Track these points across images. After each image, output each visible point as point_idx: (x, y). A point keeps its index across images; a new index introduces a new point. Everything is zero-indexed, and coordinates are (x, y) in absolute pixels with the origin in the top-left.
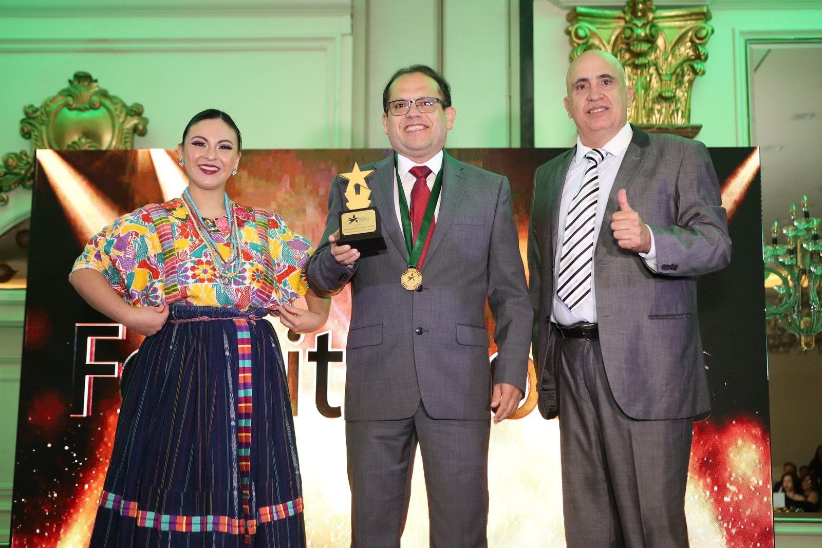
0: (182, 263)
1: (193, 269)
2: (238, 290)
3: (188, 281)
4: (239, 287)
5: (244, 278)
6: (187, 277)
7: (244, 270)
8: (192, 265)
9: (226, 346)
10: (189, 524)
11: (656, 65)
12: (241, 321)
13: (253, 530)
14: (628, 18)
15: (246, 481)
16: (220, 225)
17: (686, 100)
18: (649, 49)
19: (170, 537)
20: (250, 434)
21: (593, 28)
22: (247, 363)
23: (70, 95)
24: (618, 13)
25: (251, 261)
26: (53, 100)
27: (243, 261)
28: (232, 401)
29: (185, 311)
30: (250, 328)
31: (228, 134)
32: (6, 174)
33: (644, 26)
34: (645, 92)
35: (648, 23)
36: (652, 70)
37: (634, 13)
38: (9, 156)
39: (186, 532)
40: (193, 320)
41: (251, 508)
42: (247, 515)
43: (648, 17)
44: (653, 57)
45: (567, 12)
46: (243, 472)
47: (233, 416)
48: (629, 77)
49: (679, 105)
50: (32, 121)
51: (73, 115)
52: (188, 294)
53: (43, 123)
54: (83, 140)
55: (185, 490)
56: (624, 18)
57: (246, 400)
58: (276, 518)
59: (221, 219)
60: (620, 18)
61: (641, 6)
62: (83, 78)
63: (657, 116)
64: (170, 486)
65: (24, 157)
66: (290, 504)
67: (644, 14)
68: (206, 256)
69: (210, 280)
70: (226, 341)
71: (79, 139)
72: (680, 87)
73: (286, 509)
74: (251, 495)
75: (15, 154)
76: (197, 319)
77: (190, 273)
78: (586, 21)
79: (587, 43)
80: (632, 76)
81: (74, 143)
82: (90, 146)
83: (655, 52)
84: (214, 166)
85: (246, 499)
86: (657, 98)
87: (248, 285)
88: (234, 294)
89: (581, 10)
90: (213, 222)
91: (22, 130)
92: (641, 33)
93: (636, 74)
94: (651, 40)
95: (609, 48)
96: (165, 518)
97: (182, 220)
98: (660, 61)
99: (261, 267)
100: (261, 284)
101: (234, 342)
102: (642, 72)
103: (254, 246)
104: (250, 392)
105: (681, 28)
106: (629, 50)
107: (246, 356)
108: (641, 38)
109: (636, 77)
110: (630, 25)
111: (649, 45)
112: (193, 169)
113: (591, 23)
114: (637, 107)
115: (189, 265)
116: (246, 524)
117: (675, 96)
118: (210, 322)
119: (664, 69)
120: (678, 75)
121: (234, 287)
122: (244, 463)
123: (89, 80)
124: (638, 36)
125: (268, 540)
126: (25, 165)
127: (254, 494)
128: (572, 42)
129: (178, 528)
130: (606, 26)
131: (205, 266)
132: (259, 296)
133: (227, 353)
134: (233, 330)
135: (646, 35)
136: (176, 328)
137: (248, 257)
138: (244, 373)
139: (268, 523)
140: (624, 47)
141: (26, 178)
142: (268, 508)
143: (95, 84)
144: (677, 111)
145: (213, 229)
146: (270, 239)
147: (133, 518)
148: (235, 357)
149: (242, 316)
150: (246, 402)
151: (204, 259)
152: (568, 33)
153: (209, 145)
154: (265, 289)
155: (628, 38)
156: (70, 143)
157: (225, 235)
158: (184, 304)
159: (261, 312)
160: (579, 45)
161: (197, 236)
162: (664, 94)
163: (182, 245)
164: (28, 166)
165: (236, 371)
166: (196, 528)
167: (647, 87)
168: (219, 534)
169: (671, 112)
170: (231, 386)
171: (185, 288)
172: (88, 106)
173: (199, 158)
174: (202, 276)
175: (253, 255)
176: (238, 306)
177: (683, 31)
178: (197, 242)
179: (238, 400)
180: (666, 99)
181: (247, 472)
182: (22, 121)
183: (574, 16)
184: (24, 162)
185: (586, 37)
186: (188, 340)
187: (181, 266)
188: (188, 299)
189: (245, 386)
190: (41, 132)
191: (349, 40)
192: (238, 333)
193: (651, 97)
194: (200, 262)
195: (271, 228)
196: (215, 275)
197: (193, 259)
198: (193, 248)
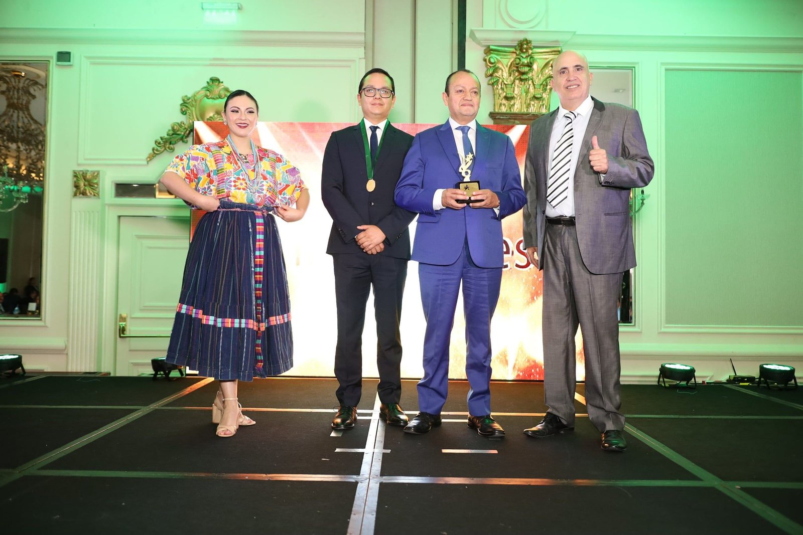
0: (228, 177)
1: (235, 182)
2: (259, 196)
3: (231, 188)
4: (260, 194)
5: (263, 190)
6: (231, 186)
7: (263, 185)
8: (235, 179)
9: (250, 226)
10: (233, 323)
11: (532, 79)
12: (258, 213)
13: (263, 329)
14: (518, 53)
15: (259, 302)
16: (249, 159)
17: (548, 99)
18: (529, 70)
19: (222, 330)
20: (262, 276)
21: (498, 58)
22: (261, 237)
23: (208, 91)
24: (513, 50)
25: (267, 181)
26: (198, 93)
27: (262, 180)
28: (252, 257)
29: (227, 204)
30: (263, 217)
31: (251, 104)
32: (173, 134)
33: (527, 57)
34: (526, 94)
35: (529, 55)
36: (530, 82)
37: (521, 50)
38: (174, 124)
39: (231, 327)
40: (232, 210)
41: (262, 317)
42: (260, 321)
43: (528, 52)
44: (531, 75)
45: (484, 48)
46: (258, 297)
47: (253, 265)
48: (518, 86)
49: (544, 102)
50: (187, 105)
51: (210, 101)
52: (231, 195)
53: (193, 106)
54: (216, 116)
55: (230, 305)
56: (515, 53)
57: (260, 257)
58: (278, 323)
59: (250, 155)
60: (513, 52)
61: (525, 46)
62: (215, 80)
63: (532, 108)
64: (221, 303)
65: (183, 125)
66: (285, 315)
67: (527, 51)
68: (242, 176)
69: (244, 189)
70: (250, 223)
71: (214, 115)
72: (545, 92)
73: (283, 318)
74: (262, 310)
75: (178, 123)
76: (234, 210)
77: (233, 184)
78: (495, 54)
79: (495, 66)
80: (519, 85)
81: (210, 117)
82: (219, 120)
83: (532, 72)
84: (245, 124)
85: (259, 312)
86: (533, 98)
87: (265, 194)
88: (257, 199)
89: (492, 47)
90: (245, 157)
91: (182, 109)
92: (525, 61)
93: (521, 84)
94: (530, 65)
95: (507, 69)
96: (219, 320)
97: (228, 154)
98: (535, 77)
99: (272, 184)
100: (271, 194)
101: (254, 224)
102: (524, 83)
103: (268, 173)
104: (262, 253)
105: (546, 59)
106: (518, 71)
107: (261, 233)
108: (525, 64)
109: (521, 86)
110: (519, 57)
111: (529, 68)
112: (233, 126)
113: (497, 55)
114: (521, 103)
115: (233, 179)
116: (259, 325)
117: (542, 97)
118: (241, 212)
119: (537, 82)
120: (544, 85)
121: (257, 194)
122: (258, 292)
123: (218, 82)
124: (523, 63)
125: (275, 335)
126: (184, 129)
127: (264, 309)
128: (487, 65)
129: (226, 325)
130: (505, 57)
131: (242, 181)
132: (269, 200)
133: (250, 230)
134: (254, 217)
135: (528, 63)
136: (221, 213)
137: (265, 178)
138: (259, 242)
139: (275, 325)
140: (515, 69)
141: (184, 137)
142: (274, 317)
143: (222, 84)
144: (543, 105)
145: (245, 161)
146: (276, 169)
147: (200, 319)
148: (255, 233)
149: (259, 210)
150: (260, 258)
151: (241, 177)
152: (485, 60)
153: (241, 112)
154: (273, 197)
155: (518, 64)
156: (208, 117)
157: (252, 165)
158: (226, 200)
159: (269, 209)
160: (491, 67)
161: (237, 164)
162: (536, 96)
163: (228, 167)
164: (185, 130)
165: (255, 240)
166: (237, 325)
167: (527, 92)
168: (248, 329)
169: (539, 106)
170: (252, 249)
171: (229, 191)
172: (218, 97)
173: (236, 119)
174: (240, 186)
175: (268, 177)
176: (258, 204)
177: (548, 60)
178: (237, 167)
179: (255, 257)
180: (537, 98)
181: (260, 297)
182: (181, 105)
183: (488, 51)
184: (183, 128)
185: (495, 63)
186: (228, 221)
187: (227, 179)
188: (229, 198)
189: (260, 250)
190: (192, 111)
191: (364, 61)
192: (257, 219)
193: (529, 97)
194: (239, 179)
195: (277, 162)
196: (246, 187)
197: (235, 176)
198: (235, 170)
